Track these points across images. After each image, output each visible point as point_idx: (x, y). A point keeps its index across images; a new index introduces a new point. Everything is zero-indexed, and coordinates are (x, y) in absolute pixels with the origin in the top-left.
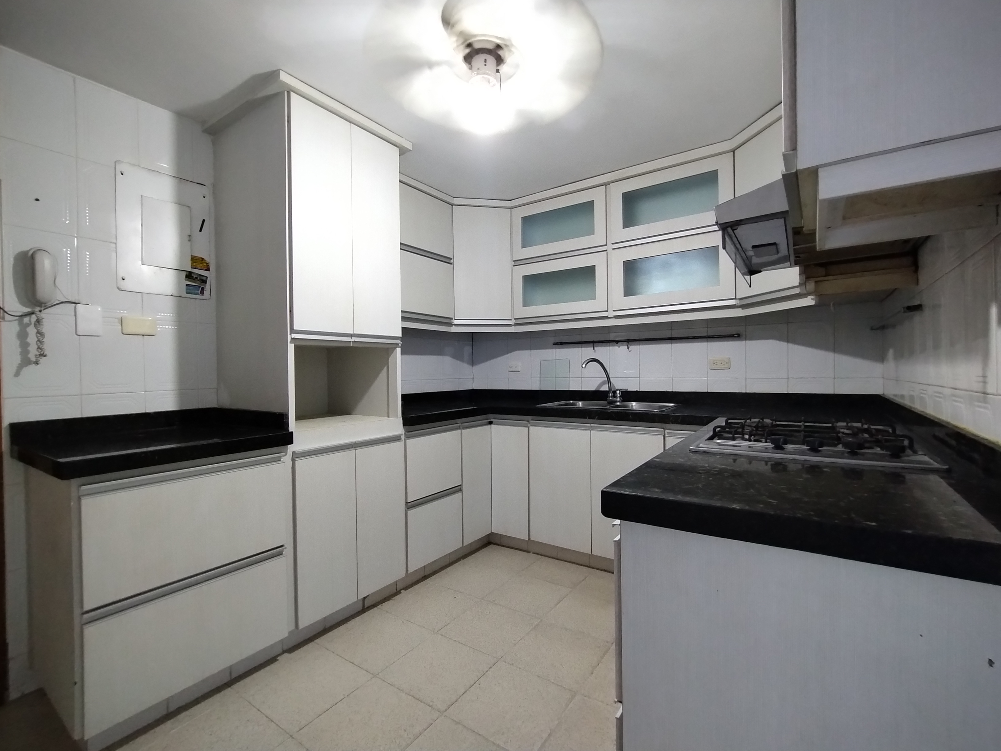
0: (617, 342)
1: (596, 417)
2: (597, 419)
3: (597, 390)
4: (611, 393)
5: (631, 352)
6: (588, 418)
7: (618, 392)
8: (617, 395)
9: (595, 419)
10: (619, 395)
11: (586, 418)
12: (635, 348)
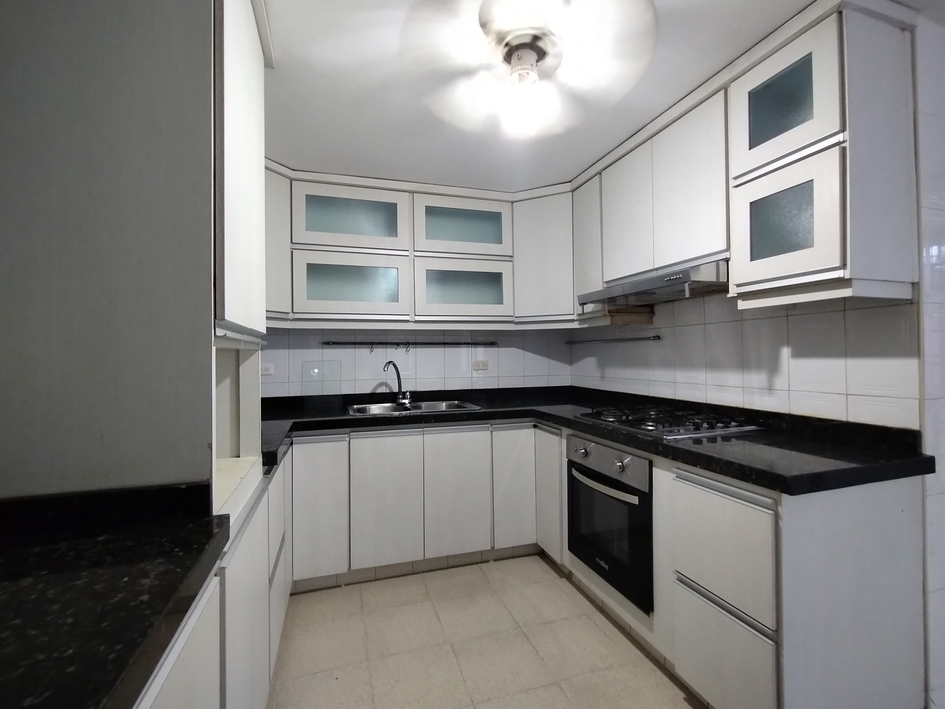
0: (398, 344)
1: (433, 421)
2: (433, 423)
3: (374, 392)
4: (401, 395)
5: (407, 355)
6: (424, 422)
7: (408, 393)
8: (407, 397)
9: (431, 423)
10: (409, 397)
11: (422, 423)
12: (413, 350)
